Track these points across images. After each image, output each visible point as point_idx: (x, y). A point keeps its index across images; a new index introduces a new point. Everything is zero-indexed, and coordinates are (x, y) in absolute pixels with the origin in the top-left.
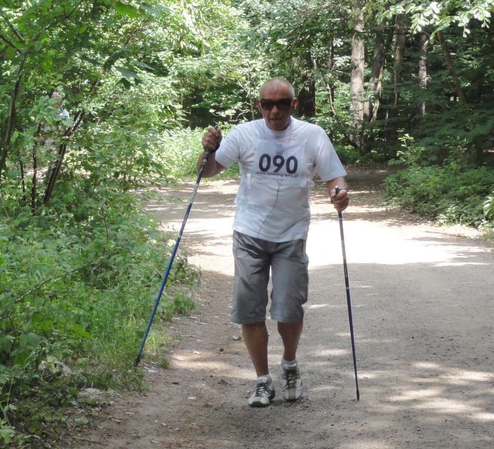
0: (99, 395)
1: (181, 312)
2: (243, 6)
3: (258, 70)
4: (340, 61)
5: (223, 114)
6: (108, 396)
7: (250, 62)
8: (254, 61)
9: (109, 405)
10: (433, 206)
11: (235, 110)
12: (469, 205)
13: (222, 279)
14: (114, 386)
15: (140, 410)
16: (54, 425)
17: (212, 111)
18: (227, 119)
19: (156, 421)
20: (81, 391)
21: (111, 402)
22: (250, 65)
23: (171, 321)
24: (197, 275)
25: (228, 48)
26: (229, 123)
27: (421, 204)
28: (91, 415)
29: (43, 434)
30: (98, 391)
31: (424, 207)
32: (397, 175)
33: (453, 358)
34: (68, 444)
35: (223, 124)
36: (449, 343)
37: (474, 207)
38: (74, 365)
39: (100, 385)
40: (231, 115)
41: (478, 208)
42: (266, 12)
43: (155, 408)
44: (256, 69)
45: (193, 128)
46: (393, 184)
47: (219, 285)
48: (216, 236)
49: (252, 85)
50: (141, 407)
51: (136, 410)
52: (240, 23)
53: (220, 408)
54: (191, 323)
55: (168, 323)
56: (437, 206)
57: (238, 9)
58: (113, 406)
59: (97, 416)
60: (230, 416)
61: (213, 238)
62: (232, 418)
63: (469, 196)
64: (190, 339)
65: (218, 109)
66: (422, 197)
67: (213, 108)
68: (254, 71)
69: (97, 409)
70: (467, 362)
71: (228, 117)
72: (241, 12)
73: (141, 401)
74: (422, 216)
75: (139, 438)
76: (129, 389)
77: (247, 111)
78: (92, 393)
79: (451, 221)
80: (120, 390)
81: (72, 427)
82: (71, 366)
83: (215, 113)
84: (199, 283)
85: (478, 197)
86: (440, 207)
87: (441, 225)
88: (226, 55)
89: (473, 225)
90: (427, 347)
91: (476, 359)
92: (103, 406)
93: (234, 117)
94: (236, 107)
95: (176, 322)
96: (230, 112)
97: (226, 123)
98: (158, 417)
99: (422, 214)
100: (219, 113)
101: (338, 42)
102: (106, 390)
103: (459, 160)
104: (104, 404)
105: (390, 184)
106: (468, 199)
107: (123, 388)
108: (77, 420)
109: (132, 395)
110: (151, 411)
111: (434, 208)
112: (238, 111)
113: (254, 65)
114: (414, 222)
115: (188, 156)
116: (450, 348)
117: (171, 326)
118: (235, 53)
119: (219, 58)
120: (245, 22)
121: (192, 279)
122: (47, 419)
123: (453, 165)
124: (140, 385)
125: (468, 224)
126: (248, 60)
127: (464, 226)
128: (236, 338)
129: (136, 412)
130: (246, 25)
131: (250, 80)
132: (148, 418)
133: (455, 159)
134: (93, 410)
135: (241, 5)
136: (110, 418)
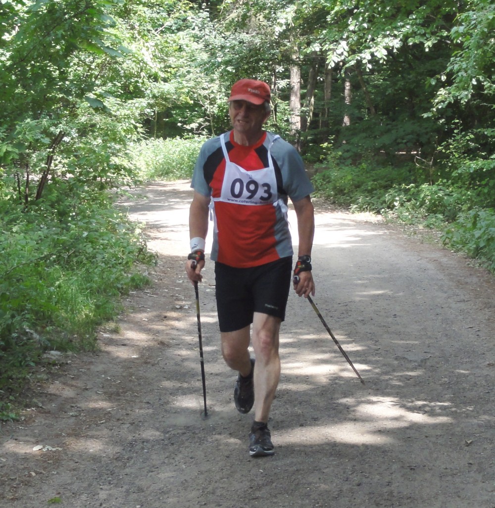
0: (60, 356)
1: (137, 287)
2: (203, 41)
3: (216, 92)
4: (282, 83)
5: (188, 127)
6: (67, 357)
7: (209, 86)
8: (212, 85)
9: (67, 364)
10: (348, 198)
11: (198, 123)
12: (376, 197)
13: (176, 259)
14: (72, 349)
15: (92, 367)
16: (19, 381)
17: (179, 124)
18: (192, 130)
19: (103, 376)
20: (45, 353)
21: (69, 362)
22: (209, 88)
23: (128, 295)
24: (154, 257)
25: (191, 74)
26: (193, 134)
27: (339, 196)
28: (51, 373)
29: (9, 388)
30: (59, 353)
31: (342, 199)
32: (323, 173)
33: (345, 320)
34: (28, 396)
35: (188, 135)
36: (344, 308)
37: (379, 198)
38: (42, 332)
39: (61, 348)
40: (195, 127)
41: (382, 199)
42: (221, 45)
43: (103, 366)
44: (214, 91)
45: (165, 139)
46: (319, 181)
47: (173, 264)
48: (169, 225)
49: (211, 104)
50: (93, 365)
51: (88, 367)
52: (201, 54)
53: (156, 364)
54: (145, 296)
55: (126, 296)
56: (351, 198)
57: (198, 44)
58: (70, 364)
59: (56, 373)
60: (163, 370)
61: (167, 227)
62: (165, 372)
63: (376, 190)
64: (142, 309)
65: (184, 123)
66: (340, 191)
67: (181, 122)
68: (212, 92)
69: (57, 367)
70: (356, 323)
71: (192, 129)
72: (201, 46)
73: (93, 360)
74: (340, 206)
75: (87, 389)
76: (85, 351)
77: (207, 124)
78: (54, 354)
79: (361, 209)
80: (78, 351)
81: (34, 382)
82: (40, 333)
83: (182, 126)
84: (156, 263)
85: (382, 191)
86: (353, 199)
87: (353, 213)
88: (190, 80)
89: (378, 213)
90: (326, 311)
91: (363, 320)
92: (62, 365)
93: (198, 129)
94: (198, 121)
95: (132, 295)
96: (194, 125)
97: (190, 134)
98: (105, 373)
99: (340, 205)
100: (185, 126)
101: (280, 69)
102: (66, 352)
103: (369, 162)
104: (63, 363)
105: (316, 181)
106: (375, 192)
107: (80, 350)
108: (39, 376)
109: (86, 356)
110: (100, 367)
111: (348, 200)
112: (200, 125)
113: (212, 88)
114: (333, 210)
115: (160, 161)
116: (344, 312)
117: (127, 298)
118: (197, 78)
119: (184, 82)
120: (204, 53)
121: (150, 260)
122: (14, 376)
123: (364, 165)
124: (94, 347)
125: (374, 212)
126: (207, 84)
127: (371, 213)
128: (178, 307)
129: (89, 369)
130: (205, 56)
131: (210, 100)
132: (97, 373)
133: (367, 161)
134: (53, 368)
135: (201, 41)
136: (66, 375)
